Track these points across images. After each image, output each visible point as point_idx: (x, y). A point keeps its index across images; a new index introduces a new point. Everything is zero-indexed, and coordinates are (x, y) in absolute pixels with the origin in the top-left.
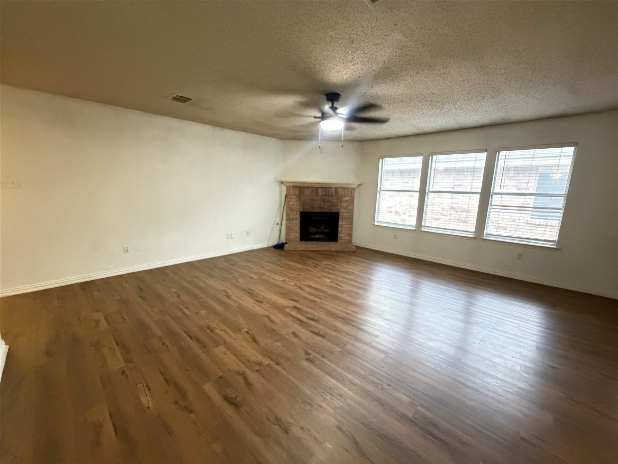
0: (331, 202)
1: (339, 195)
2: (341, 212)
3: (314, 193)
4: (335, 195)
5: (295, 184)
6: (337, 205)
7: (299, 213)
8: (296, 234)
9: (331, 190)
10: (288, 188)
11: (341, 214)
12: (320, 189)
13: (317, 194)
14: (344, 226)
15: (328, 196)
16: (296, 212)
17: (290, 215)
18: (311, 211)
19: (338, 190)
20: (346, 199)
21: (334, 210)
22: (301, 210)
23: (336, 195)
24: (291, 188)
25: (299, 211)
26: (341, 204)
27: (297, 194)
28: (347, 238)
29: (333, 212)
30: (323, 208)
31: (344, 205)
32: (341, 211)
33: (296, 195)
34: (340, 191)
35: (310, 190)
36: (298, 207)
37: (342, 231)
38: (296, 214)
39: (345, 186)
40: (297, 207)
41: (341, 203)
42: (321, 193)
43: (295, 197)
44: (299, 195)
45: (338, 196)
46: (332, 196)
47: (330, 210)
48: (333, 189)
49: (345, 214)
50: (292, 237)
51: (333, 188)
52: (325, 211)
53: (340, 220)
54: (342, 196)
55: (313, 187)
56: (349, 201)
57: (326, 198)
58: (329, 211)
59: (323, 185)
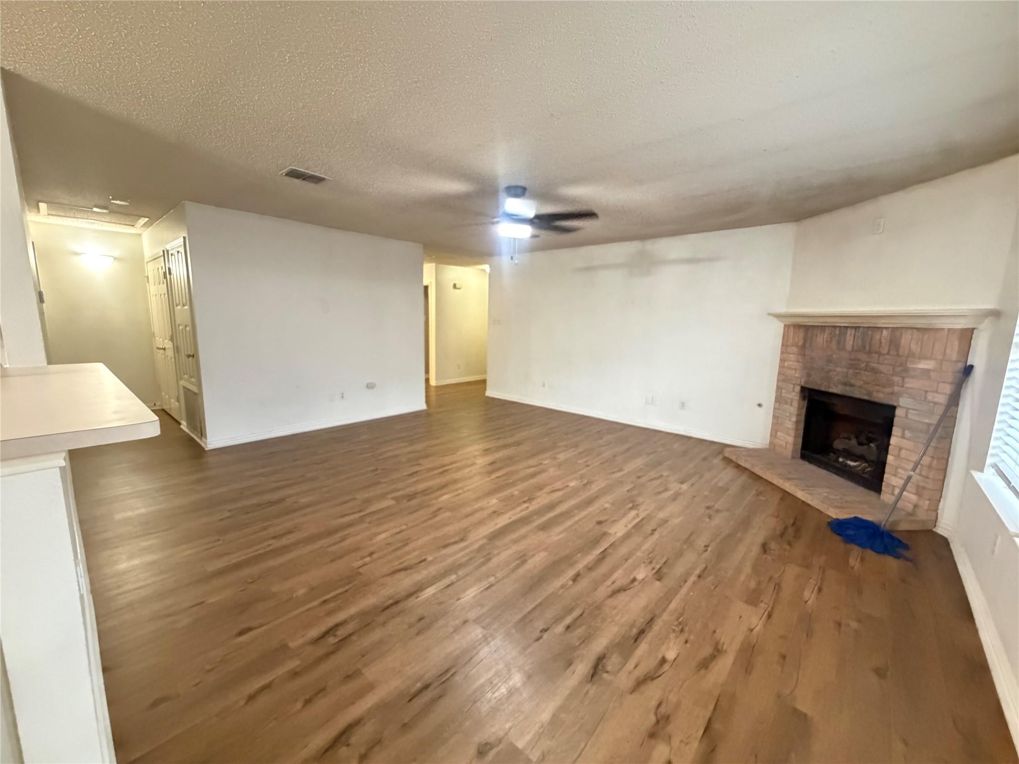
0: (875, 371)
1: (901, 352)
2: (900, 407)
3: (834, 344)
4: (888, 353)
5: (797, 320)
6: (891, 384)
7: (798, 389)
8: (790, 439)
9: (877, 336)
10: (786, 328)
11: (899, 413)
12: (850, 333)
13: (841, 346)
14: (903, 453)
15: (869, 353)
16: (794, 385)
17: (783, 390)
18: (823, 389)
19: (901, 335)
20: (923, 365)
21: (880, 397)
22: (802, 384)
23: (893, 352)
24: (792, 329)
25: (798, 385)
26: (906, 380)
27: (801, 343)
29: (876, 400)
30: (852, 385)
31: (910, 383)
32: (901, 404)
33: (797, 346)
34: (906, 339)
35: (826, 335)
37: (897, 468)
38: (794, 390)
40: (798, 377)
41: (903, 378)
42: (851, 343)
43: (795, 350)
44: (803, 347)
45: (898, 355)
46: (879, 353)
47: (870, 393)
48: (885, 332)
49: (912, 415)
50: (781, 442)
51: (886, 328)
52: (857, 394)
53: (896, 431)
54: (911, 355)
55: (835, 327)
56: (933, 374)
57: (863, 357)
58: (865, 397)
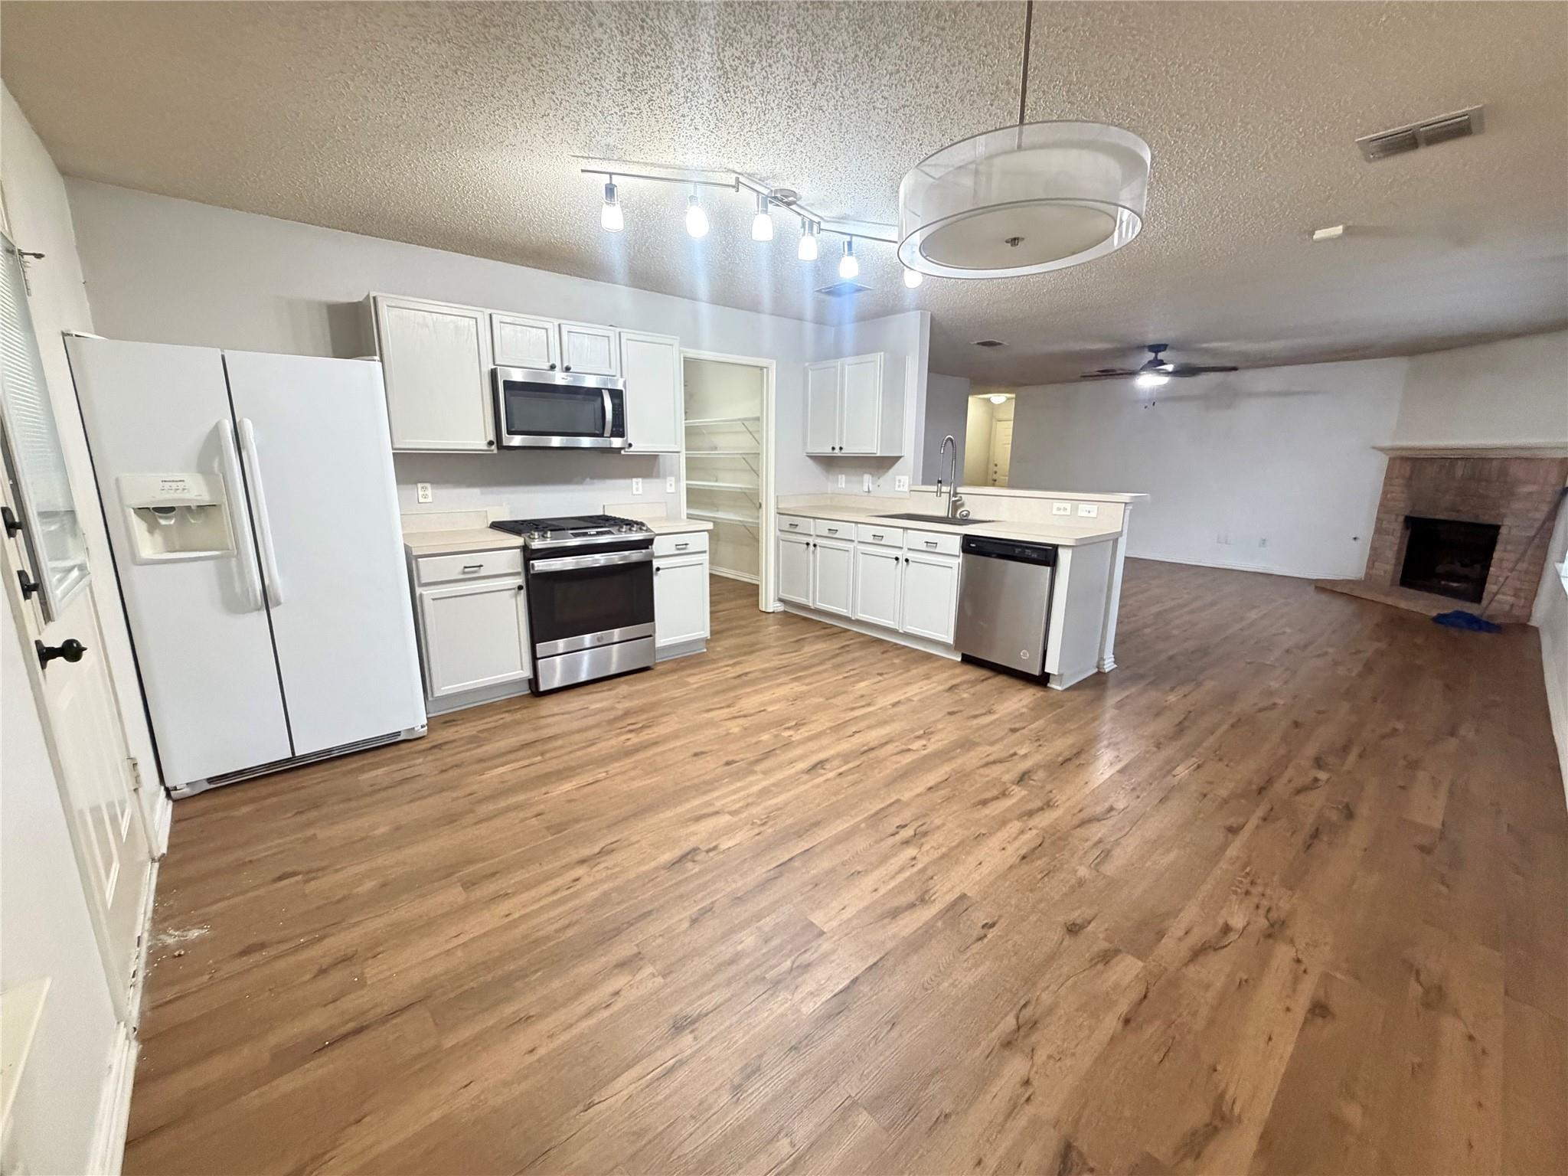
0: (1483, 497)
1: (1509, 480)
2: (1505, 526)
3: (1444, 473)
4: (1497, 481)
5: (1404, 454)
6: (1497, 506)
7: (1401, 519)
8: (1390, 565)
9: (1487, 466)
10: (1392, 460)
11: (1503, 531)
12: (1460, 464)
13: (1450, 475)
15: (1479, 481)
16: (1397, 515)
17: (1384, 522)
18: (1429, 517)
19: (1510, 464)
20: (1527, 489)
21: (1486, 519)
22: (1407, 513)
23: (1502, 480)
24: (1399, 463)
25: (1402, 515)
26: (1512, 502)
27: (1407, 475)
28: (1509, 598)
29: (1483, 522)
30: (1461, 511)
31: (1517, 505)
32: (1506, 523)
33: (1403, 479)
34: (1514, 468)
35: (1436, 467)
36: (1402, 505)
37: (1498, 577)
38: (1396, 520)
39: (1527, 454)
40: (1402, 507)
41: (1509, 501)
42: (1461, 472)
43: (1402, 482)
44: (1410, 478)
45: (1506, 482)
46: (1489, 482)
47: (1476, 517)
48: (1495, 463)
49: (1515, 532)
50: (1379, 572)
52: (1464, 518)
53: (1499, 547)
54: (1518, 480)
55: (1444, 460)
56: (1535, 496)
57: (1472, 485)
58: (1473, 520)
59: (1469, 452)
